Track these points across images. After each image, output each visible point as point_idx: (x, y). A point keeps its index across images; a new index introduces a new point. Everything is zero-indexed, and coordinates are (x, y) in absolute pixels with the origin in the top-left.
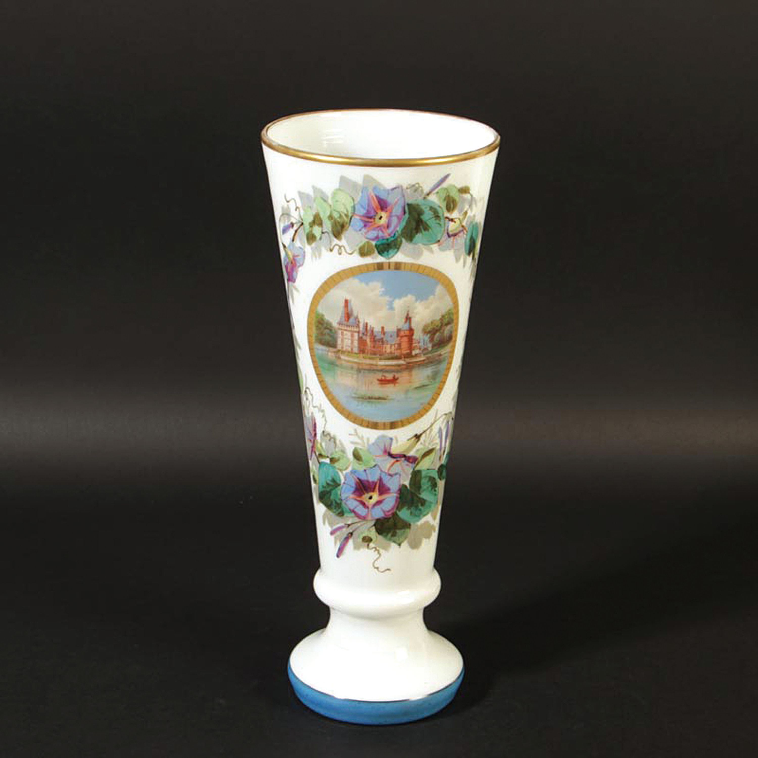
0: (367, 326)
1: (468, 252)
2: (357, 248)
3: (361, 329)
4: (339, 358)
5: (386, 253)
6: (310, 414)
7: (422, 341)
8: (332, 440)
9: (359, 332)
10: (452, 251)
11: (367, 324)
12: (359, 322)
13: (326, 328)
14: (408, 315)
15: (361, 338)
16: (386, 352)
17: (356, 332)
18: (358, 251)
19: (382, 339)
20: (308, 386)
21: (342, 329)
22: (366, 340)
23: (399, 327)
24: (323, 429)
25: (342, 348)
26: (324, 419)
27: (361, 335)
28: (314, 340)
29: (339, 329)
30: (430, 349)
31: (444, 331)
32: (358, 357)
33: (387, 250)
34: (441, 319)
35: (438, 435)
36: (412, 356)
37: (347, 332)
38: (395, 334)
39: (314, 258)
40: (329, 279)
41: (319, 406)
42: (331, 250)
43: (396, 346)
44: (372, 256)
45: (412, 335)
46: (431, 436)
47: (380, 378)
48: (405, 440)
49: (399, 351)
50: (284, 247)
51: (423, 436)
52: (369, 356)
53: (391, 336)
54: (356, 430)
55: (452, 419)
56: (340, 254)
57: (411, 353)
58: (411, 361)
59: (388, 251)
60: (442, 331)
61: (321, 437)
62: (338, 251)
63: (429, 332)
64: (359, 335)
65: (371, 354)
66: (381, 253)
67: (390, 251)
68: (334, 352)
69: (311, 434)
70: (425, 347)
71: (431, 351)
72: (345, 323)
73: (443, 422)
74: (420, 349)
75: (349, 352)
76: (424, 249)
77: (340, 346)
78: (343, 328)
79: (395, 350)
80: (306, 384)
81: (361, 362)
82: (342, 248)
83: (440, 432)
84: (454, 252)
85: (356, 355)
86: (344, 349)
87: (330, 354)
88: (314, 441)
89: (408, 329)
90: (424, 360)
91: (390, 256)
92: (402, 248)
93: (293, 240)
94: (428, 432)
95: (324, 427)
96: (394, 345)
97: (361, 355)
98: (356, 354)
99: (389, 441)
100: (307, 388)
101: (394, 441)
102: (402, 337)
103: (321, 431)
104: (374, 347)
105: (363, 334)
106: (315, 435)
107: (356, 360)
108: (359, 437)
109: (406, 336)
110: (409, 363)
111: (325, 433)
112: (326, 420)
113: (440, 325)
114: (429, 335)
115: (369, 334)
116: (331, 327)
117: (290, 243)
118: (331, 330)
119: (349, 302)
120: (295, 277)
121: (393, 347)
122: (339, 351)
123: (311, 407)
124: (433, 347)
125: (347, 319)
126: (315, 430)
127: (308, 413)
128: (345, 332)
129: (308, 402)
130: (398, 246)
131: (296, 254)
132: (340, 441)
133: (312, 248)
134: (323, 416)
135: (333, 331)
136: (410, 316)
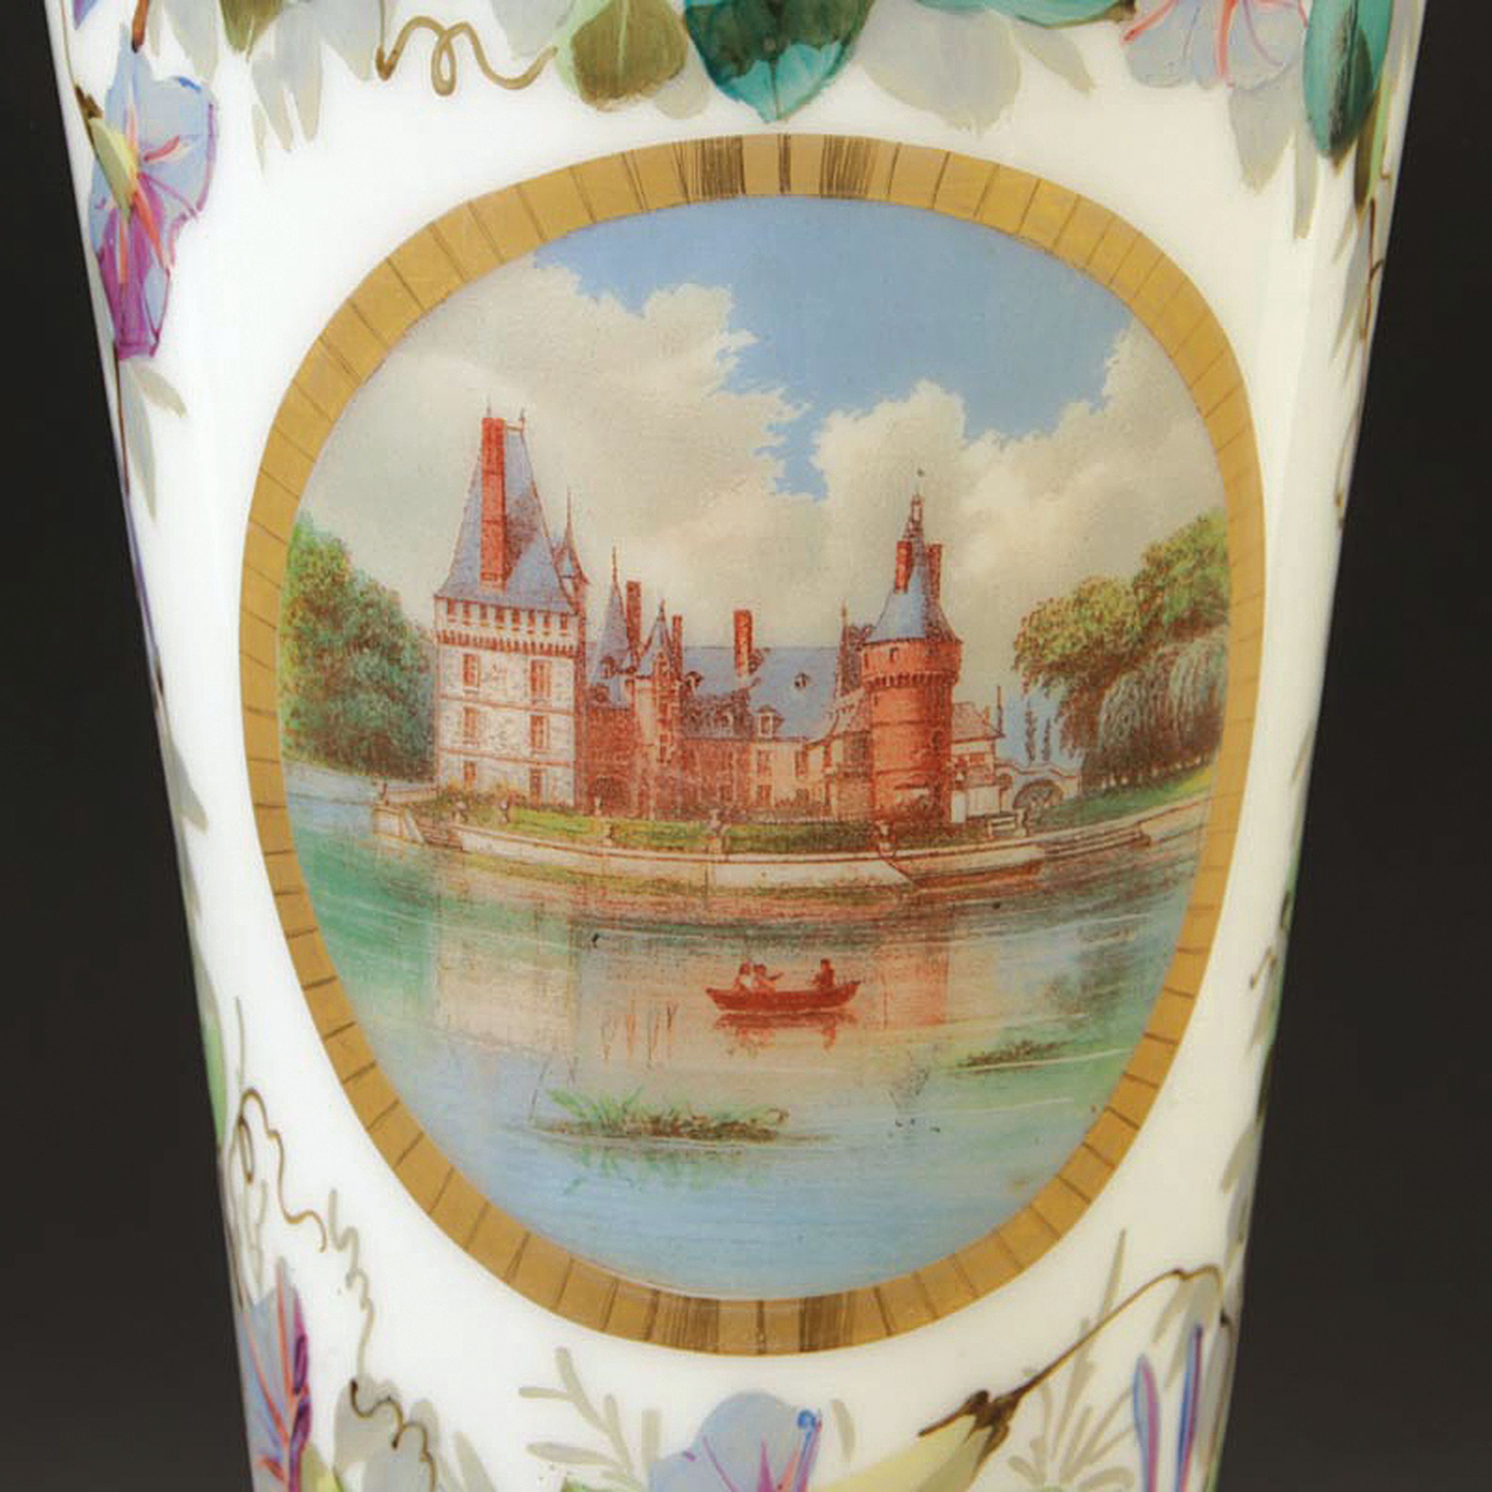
0: (633, 611)
1: (1325, 128)
2: (563, 39)
3: (596, 632)
4: (452, 846)
5: (759, 69)
6: (270, 1282)
7: (1014, 727)
8: (412, 1440)
9: (579, 655)
10: (1220, 94)
11: (633, 588)
12: (580, 579)
13: (360, 643)
14: (916, 528)
15: (600, 693)
16: (765, 791)
17: (561, 652)
18: (566, 56)
19: (742, 697)
20: (251, 1082)
21: (465, 642)
22: (629, 712)
23: (858, 618)
24: (351, 1373)
25: (470, 770)
26: (354, 1297)
27: (594, 674)
28: (282, 740)
29: (447, 639)
30: (1071, 789)
31: (1167, 664)
32: (572, 835)
33: (769, 45)
34: (1142, 581)
35: (1124, 1417)
36: (951, 833)
37: (500, 658)
38: (833, 665)
39: (273, 139)
40: (370, 284)
41: (322, 1209)
42: (386, 69)
43: (837, 747)
44: (670, 90)
45: (949, 677)
46: (1088, 1411)
47: (726, 985)
48: (907, 1434)
49: (858, 789)
50: (89, 108)
51: (1029, 1404)
52: (653, 822)
53: (802, 681)
54: (564, 1357)
55: (1224, 1320)
56: (446, 88)
57: (941, 812)
58: (938, 864)
59: (773, 58)
60: (1150, 668)
61: (341, 1423)
62: (436, 62)
63: (1063, 667)
64: (579, 677)
65: (666, 810)
66: (730, 68)
67: (793, 55)
68: (418, 810)
69: (278, 1420)
70: (1044, 774)
71: (1079, 803)
72: (489, 591)
73: (1159, 1331)
74: (1004, 784)
75: (515, 801)
76: (1022, 53)
77: (457, 761)
78: (474, 631)
79: (829, 779)
80: (241, 1075)
81: (595, 867)
82: (462, 44)
83: (1143, 1387)
84: (1234, 106)
85: (561, 821)
86: (485, 784)
87: (390, 822)
88: (296, 1468)
89: (918, 632)
90: (1031, 866)
91: (789, 92)
92: (865, 39)
93: (136, 44)
94: (1058, 1382)
95: (360, 1359)
96: (826, 743)
97: (602, 822)
98: (563, 809)
99: (795, 1435)
100: (252, 1093)
101: (829, 1435)
102: (878, 684)
103: (344, 1384)
104: (686, 760)
105: (610, 664)
106: (303, 1414)
107: (568, 860)
108: (584, 1406)
109: (902, 680)
110: (924, 880)
111: (365, 1401)
112: (366, 1303)
113: (1135, 623)
114: (1060, 690)
115: (647, 666)
116: (399, 629)
117: (121, 60)
118: (392, 653)
119: (511, 437)
120: (155, 312)
121: (816, 756)
122: (448, 796)
123: (275, 1223)
124: (1089, 777)
125: (498, 565)
126: (300, 1387)
127: (259, 1278)
128: (487, 658)
129: (255, 1193)
130: (845, 26)
131: (159, 140)
132: (462, 1444)
133: (259, 78)
134: (354, 1274)
135: (407, 658)
136: (930, 537)
